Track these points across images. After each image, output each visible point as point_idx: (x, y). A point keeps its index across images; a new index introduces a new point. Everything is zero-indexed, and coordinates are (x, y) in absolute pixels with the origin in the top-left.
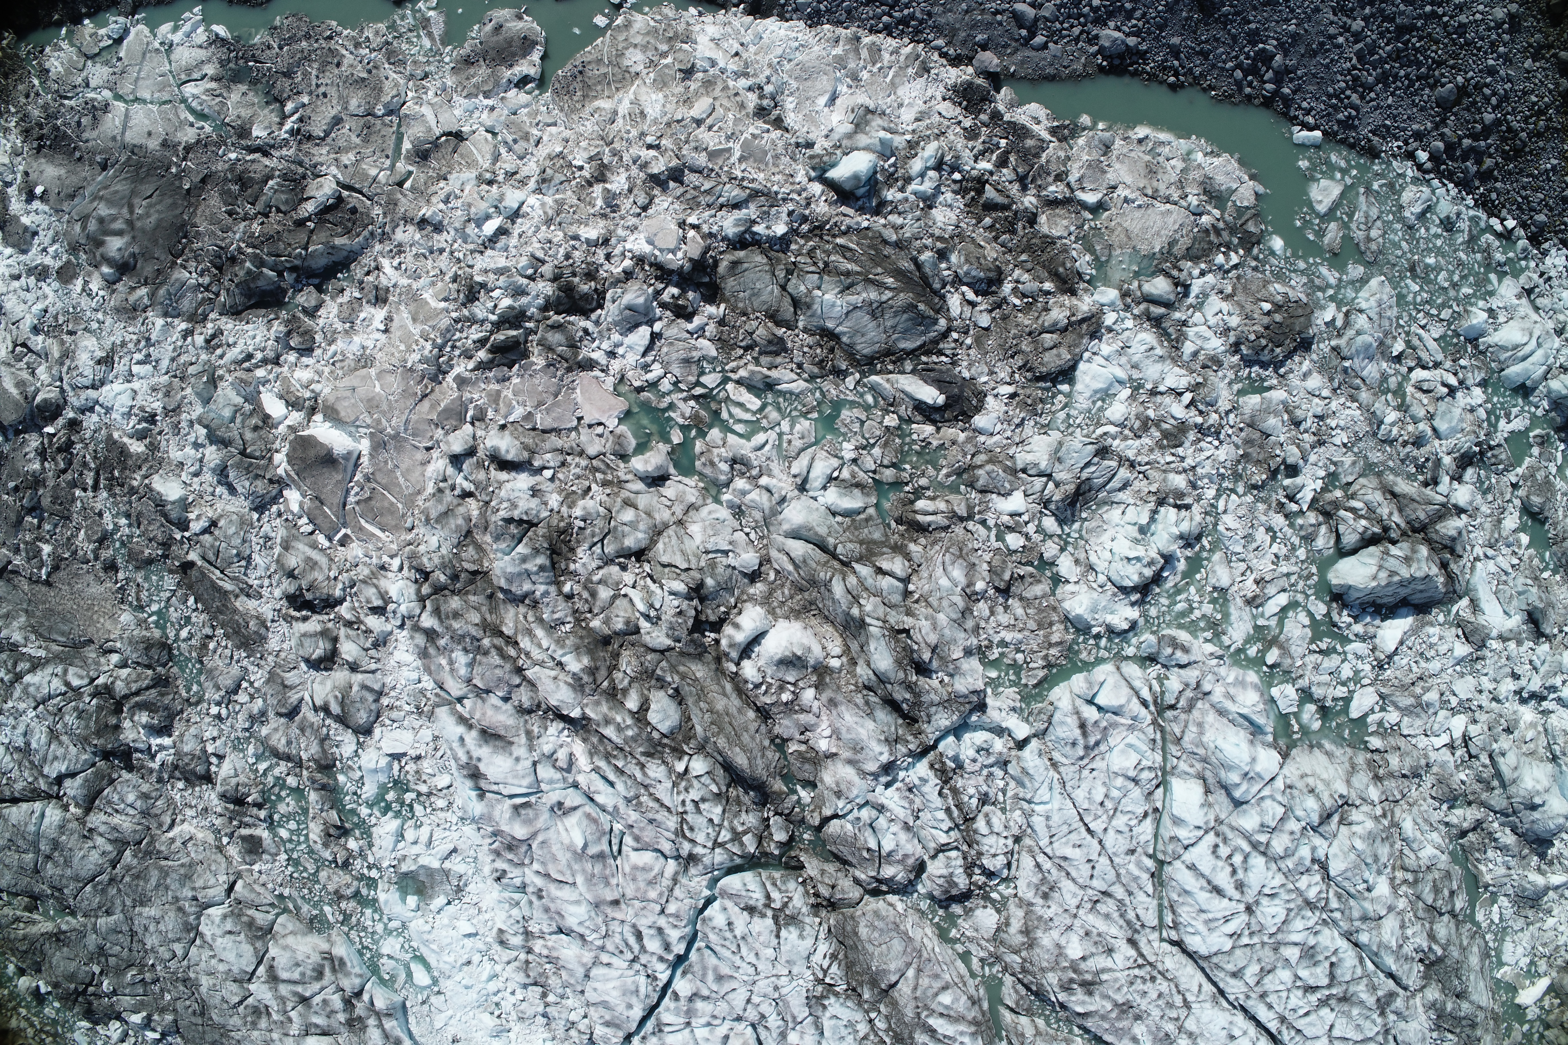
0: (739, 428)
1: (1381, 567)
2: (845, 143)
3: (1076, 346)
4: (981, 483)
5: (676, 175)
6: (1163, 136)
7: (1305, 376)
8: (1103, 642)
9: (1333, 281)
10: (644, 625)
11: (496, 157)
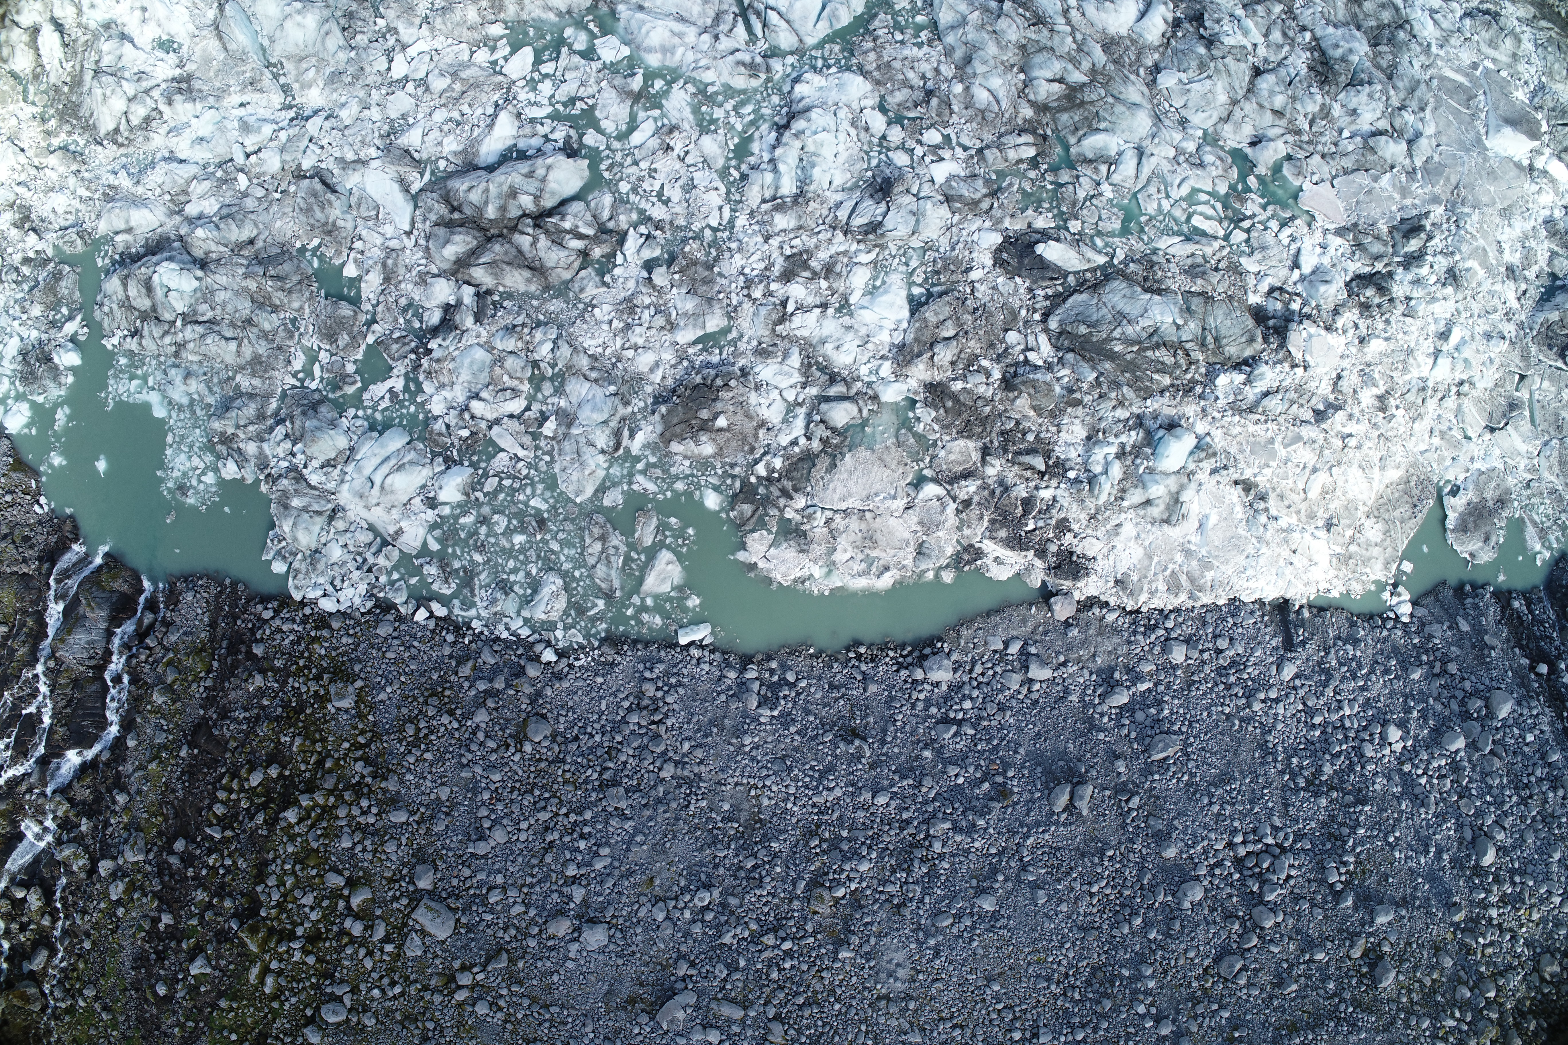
0: (1204, 197)
1: (544, 180)
2: (1185, 480)
3: (919, 329)
4: (980, 183)
5: (1320, 416)
6: (862, 583)
7: (657, 365)
8: (820, 63)
9: (640, 478)
10: (1240, 12)
11: (1459, 411)
